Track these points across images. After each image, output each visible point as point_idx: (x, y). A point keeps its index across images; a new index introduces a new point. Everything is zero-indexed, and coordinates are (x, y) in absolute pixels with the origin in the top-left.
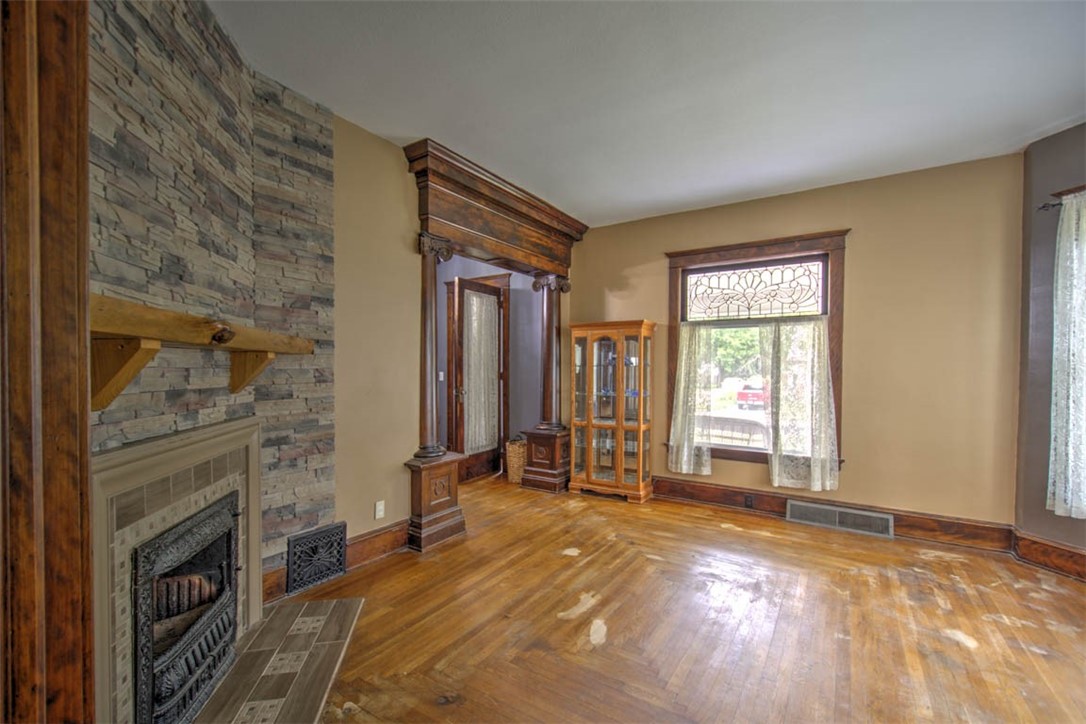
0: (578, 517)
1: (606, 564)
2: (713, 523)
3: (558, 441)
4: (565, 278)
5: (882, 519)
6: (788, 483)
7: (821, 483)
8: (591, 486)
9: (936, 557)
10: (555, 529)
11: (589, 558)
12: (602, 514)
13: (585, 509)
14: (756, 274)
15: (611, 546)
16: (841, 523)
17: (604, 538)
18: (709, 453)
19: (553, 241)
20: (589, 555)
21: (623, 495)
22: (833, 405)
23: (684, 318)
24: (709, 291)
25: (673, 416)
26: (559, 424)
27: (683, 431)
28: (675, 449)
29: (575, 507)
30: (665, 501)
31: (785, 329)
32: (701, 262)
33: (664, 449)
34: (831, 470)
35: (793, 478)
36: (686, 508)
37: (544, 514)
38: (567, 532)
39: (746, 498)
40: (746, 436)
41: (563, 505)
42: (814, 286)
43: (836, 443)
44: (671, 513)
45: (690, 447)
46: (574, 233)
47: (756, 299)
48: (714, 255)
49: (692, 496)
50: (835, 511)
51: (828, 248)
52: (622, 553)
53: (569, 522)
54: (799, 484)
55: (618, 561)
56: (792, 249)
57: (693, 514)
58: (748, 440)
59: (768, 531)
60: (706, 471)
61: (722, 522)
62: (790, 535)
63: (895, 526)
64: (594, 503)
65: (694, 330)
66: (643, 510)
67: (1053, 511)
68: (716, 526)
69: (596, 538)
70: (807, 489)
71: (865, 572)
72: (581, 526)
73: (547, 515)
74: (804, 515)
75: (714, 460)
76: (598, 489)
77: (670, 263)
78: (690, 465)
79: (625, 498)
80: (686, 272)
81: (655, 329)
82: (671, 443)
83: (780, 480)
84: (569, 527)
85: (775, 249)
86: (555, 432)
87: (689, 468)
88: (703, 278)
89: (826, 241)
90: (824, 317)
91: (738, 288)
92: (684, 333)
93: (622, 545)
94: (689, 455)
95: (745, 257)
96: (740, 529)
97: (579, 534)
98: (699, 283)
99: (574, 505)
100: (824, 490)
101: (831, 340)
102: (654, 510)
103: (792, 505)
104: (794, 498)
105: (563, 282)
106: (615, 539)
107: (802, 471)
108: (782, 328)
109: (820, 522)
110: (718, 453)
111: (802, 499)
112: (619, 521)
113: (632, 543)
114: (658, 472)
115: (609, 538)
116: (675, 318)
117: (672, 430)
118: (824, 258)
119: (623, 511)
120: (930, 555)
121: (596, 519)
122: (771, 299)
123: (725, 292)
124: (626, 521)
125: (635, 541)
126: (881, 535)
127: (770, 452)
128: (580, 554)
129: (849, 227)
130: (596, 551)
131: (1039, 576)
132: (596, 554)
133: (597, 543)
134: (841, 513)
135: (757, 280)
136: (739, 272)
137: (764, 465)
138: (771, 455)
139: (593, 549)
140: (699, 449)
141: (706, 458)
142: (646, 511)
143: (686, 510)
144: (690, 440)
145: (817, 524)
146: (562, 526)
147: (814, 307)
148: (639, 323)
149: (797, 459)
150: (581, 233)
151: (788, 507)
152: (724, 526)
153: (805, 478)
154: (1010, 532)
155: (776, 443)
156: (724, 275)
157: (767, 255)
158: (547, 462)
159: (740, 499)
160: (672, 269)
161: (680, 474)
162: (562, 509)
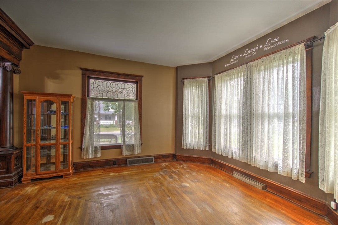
0: (39, 196)
1: (74, 215)
2: (106, 175)
3: (13, 156)
4: (17, 66)
5: (151, 158)
6: (128, 153)
7: (137, 151)
8: (38, 176)
9: (165, 165)
10: (27, 210)
11: (62, 217)
12: (52, 189)
13: (40, 190)
14: (116, 84)
15: (70, 204)
16: (142, 162)
17: (63, 202)
18: (100, 148)
19: (10, 42)
20: (60, 216)
21: (60, 175)
22: (139, 128)
23: (88, 96)
24: (99, 87)
25: (84, 136)
26: (12, 147)
27: (89, 141)
28: (85, 149)
29: (32, 191)
30: (81, 172)
31: (126, 103)
32: (96, 75)
33: (79, 150)
34: (139, 147)
35: (129, 152)
36: (92, 172)
37: (10, 203)
38: (37, 208)
39: (114, 161)
40: (110, 140)
41: (23, 192)
42: (133, 91)
43: (140, 139)
44: (86, 176)
45: (92, 148)
46: (25, 43)
47: (116, 92)
48: (102, 74)
49: (92, 167)
50: (140, 159)
51: (137, 80)
52: (78, 205)
53: (34, 201)
54: (131, 153)
55: (79, 210)
56: (128, 78)
57: (96, 174)
58: (110, 141)
59: (126, 171)
60: (99, 155)
61: (110, 173)
62: (132, 170)
63: (154, 159)
64: (44, 184)
65: (93, 101)
66: (73, 179)
67: (183, 148)
68: (108, 176)
69: (58, 204)
70: (133, 154)
71: (157, 175)
72: (44, 200)
73: (14, 203)
74: (132, 162)
75: (102, 150)
76: (44, 176)
77: (82, 72)
78: (93, 154)
79: (61, 177)
80: (89, 78)
81: (75, 99)
82: (83, 147)
83: (126, 153)
84: (36, 204)
85: (123, 77)
86: (10, 151)
87: (92, 156)
88: (97, 82)
89: (138, 78)
90: (137, 101)
91: (110, 87)
92: (89, 102)
93: (76, 201)
94: (92, 150)
95: (113, 77)
96: (117, 174)
97: (46, 205)
98: (95, 83)
99: (30, 190)
100: (138, 153)
101: (139, 108)
102: (79, 178)
103: (129, 160)
104: (129, 158)
105: (16, 68)
106: (69, 199)
107: (132, 149)
108: (125, 103)
109: (137, 163)
110: (103, 148)
111: (131, 158)
112: (64, 189)
113: (80, 198)
114: (77, 160)
115: (66, 201)
116: (85, 95)
117: (84, 142)
118: (136, 83)
119: (63, 183)
120: (163, 165)
121: (50, 193)
122: (121, 93)
123: (105, 88)
124: (68, 188)
125: (81, 196)
126: (151, 163)
127: (122, 144)
128: (55, 217)
129: (143, 75)
130: (64, 210)
131: (182, 163)
132: (65, 212)
133: (60, 206)
134: (142, 159)
135: (117, 86)
136: (110, 82)
137: (120, 149)
138: (123, 145)
139: (60, 211)
140: (96, 147)
141: (99, 151)
142: (75, 179)
143: (92, 173)
144: (92, 144)
145: (136, 164)
146: (30, 205)
147: (133, 97)
148: (70, 96)
149: (130, 145)
150: (30, 45)
151: (128, 161)
152: (111, 174)
153: (132, 151)
154: (174, 154)
155: (124, 141)
156: (105, 82)
157: (121, 78)
158: (5, 170)
159: (112, 163)
160: (83, 75)
161: (89, 159)
162: (23, 195)
